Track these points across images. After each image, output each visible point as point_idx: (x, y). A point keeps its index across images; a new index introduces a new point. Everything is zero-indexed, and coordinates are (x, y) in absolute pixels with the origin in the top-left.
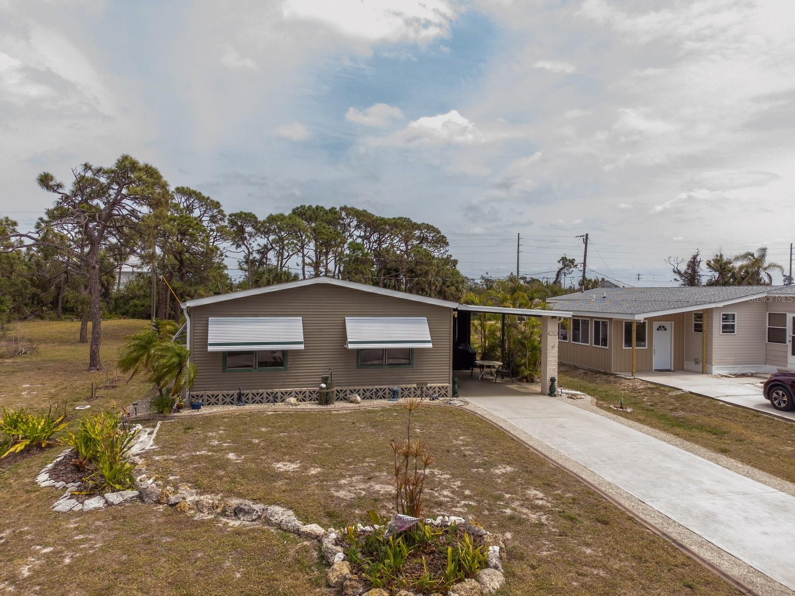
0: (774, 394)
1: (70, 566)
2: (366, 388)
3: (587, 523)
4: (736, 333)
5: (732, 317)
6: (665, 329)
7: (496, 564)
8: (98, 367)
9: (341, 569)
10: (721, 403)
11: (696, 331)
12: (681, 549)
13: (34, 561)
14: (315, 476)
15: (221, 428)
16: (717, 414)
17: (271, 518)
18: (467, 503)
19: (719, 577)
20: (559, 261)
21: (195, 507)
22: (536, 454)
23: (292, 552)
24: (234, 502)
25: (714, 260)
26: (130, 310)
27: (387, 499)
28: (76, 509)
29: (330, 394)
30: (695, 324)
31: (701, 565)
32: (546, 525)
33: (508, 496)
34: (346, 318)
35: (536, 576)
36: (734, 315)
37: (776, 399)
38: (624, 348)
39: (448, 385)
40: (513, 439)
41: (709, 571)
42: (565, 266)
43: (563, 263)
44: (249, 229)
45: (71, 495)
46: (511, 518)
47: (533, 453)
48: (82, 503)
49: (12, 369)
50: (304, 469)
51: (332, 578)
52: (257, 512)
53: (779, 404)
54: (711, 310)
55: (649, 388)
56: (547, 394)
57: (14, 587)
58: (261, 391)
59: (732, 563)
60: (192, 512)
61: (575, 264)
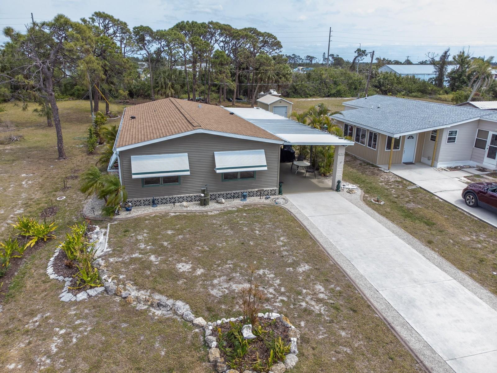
0: (468, 197)
1: (76, 344)
2: (228, 192)
3: (345, 311)
4: (456, 142)
5: (455, 133)
6: (413, 138)
7: (294, 350)
8: (64, 157)
9: (215, 354)
10: (437, 198)
11: (431, 140)
12: (392, 330)
13: (57, 340)
14: (200, 276)
15: (145, 231)
16: (432, 207)
17: (178, 312)
18: (282, 298)
19: (408, 351)
20: (355, 52)
21: (136, 300)
22: (323, 252)
23: (189, 337)
24: (157, 297)
25: (458, 55)
26: (75, 93)
27: (239, 296)
28: (73, 300)
29: (206, 200)
30: (432, 135)
31: (400, 342)
32: (323, 315)
33: (304, 291)
34: (215, 153)
35: (314, 355)
36: (456, 131)
37: (468, 200)
38: (386, 150)
39: (276, 188)
40: (311, 238)
41: (404, 346)
42: (359, 55)
43: (358, 52)
44: (148, 38)
45: (68, 290)
46: (305, 310)
47: (321, 250)
48: (75, 295)
49: (12, 158)
50: (194, 269)
51: (211, 358)
52: (170, 306)
53: (469, 203)
54: (443, 129)
55: (397, 181)
56: (335, 189)
57: (50, 360)
58: (166, 197)
59: (417, 339)
60: (135, 303)
61: (366, 54)
